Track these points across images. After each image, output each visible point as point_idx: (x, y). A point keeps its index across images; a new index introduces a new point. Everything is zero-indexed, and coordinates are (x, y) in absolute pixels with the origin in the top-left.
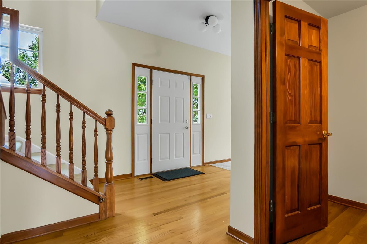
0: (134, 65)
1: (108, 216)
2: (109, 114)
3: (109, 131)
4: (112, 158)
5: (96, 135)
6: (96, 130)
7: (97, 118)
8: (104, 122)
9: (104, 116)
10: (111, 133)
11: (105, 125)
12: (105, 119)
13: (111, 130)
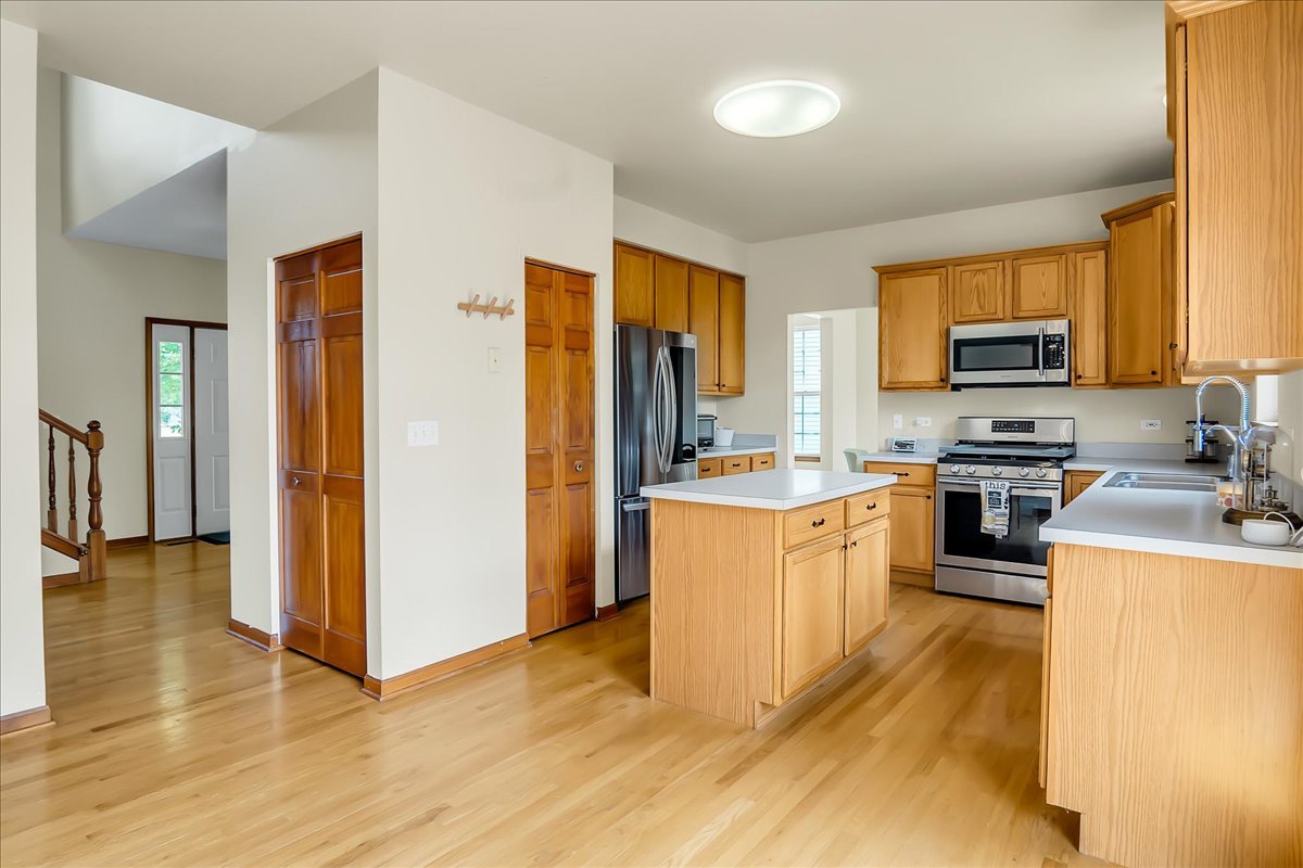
0: (150, 321)
1: (93, 579)
2: (94, 426)
3: (94, 455)
4: (99, 493)
5: (72, 459)
6: (71, 452)
7: (72, 433)
8: (84, 439)
9: (84, 430)
10: (97, 456)
11: (87, 444)
12: (86, 434)
13: (98, 451)
